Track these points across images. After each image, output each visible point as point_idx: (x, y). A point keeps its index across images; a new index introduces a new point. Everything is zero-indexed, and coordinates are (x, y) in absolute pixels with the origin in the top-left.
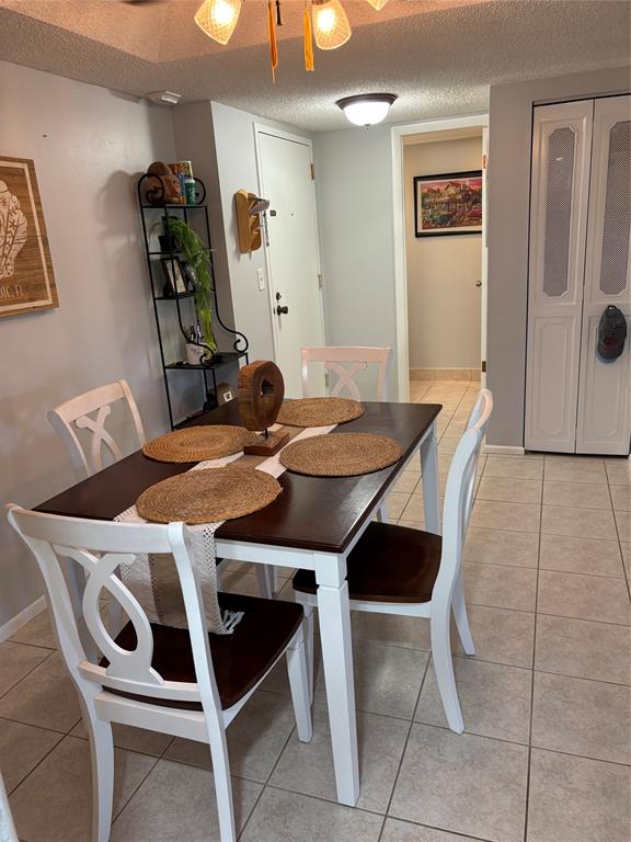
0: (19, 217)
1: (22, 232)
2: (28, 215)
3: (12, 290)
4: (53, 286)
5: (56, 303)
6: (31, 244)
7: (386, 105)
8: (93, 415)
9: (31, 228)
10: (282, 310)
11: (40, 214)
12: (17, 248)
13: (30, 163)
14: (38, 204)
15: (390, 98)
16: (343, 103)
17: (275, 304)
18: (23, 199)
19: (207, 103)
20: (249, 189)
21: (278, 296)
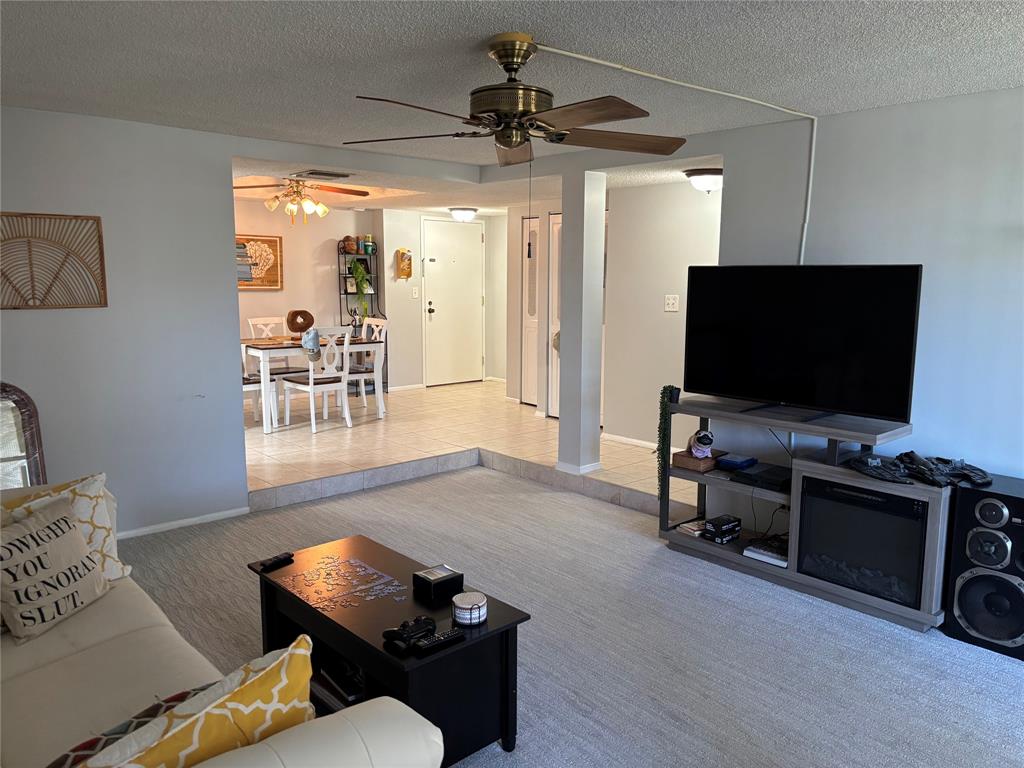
0: (272, 256)
1: (271, 262)
2: (276, 256)
3: (262, 281)
4: (282, 282)
5: (282, 288)
6: (275, 266)
7: (472, 213)
8: (266, 325)
9: (276, 260)
10: (431, 311)
11: (281, 256)
12: (268, 267)
13: (281, 238)
14: (281, 252)
15: (475, 210)
16: (451, 209)
17: (428, 307)
18: (275, 251)
19: (381, 211)
20: (403, 248)
21: (430, 303)
